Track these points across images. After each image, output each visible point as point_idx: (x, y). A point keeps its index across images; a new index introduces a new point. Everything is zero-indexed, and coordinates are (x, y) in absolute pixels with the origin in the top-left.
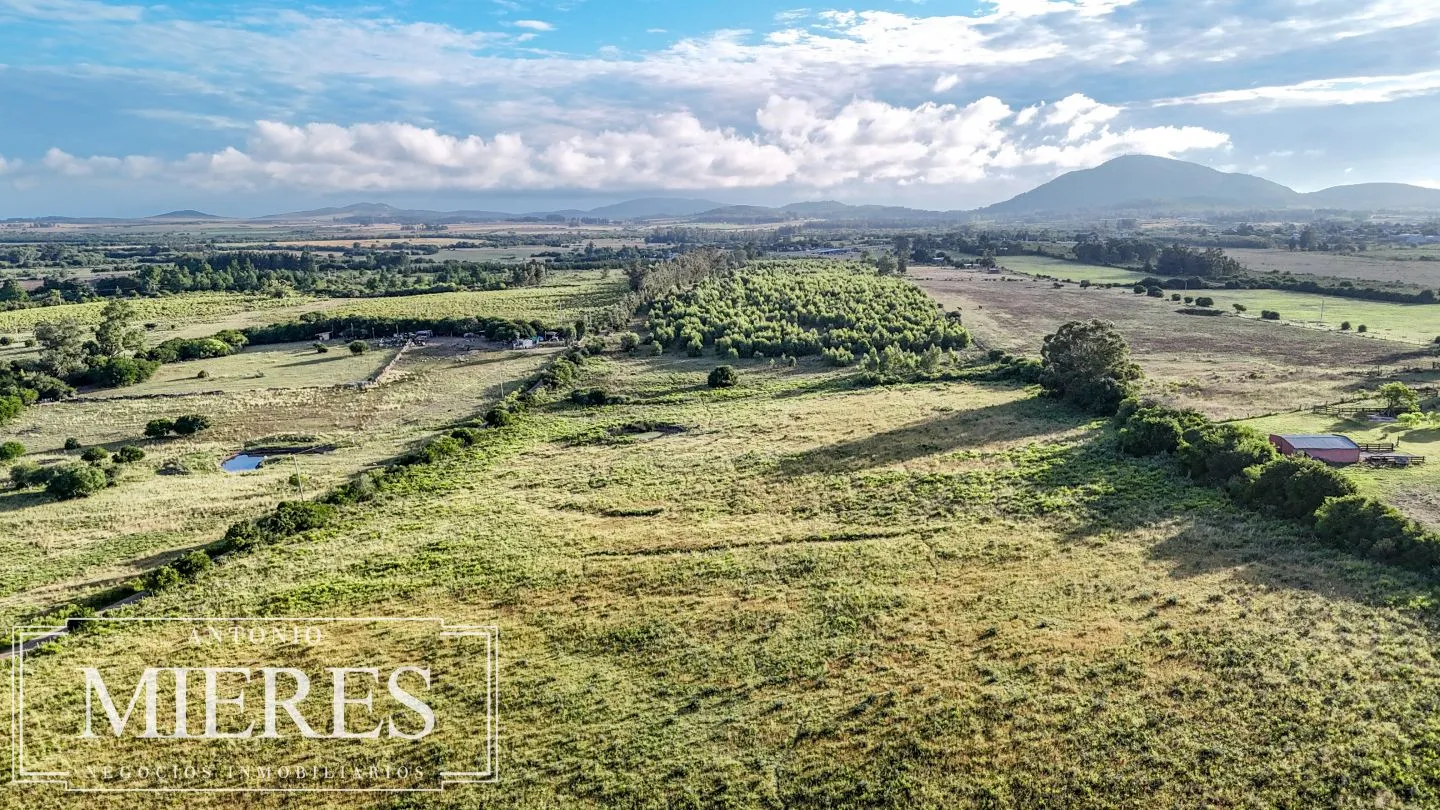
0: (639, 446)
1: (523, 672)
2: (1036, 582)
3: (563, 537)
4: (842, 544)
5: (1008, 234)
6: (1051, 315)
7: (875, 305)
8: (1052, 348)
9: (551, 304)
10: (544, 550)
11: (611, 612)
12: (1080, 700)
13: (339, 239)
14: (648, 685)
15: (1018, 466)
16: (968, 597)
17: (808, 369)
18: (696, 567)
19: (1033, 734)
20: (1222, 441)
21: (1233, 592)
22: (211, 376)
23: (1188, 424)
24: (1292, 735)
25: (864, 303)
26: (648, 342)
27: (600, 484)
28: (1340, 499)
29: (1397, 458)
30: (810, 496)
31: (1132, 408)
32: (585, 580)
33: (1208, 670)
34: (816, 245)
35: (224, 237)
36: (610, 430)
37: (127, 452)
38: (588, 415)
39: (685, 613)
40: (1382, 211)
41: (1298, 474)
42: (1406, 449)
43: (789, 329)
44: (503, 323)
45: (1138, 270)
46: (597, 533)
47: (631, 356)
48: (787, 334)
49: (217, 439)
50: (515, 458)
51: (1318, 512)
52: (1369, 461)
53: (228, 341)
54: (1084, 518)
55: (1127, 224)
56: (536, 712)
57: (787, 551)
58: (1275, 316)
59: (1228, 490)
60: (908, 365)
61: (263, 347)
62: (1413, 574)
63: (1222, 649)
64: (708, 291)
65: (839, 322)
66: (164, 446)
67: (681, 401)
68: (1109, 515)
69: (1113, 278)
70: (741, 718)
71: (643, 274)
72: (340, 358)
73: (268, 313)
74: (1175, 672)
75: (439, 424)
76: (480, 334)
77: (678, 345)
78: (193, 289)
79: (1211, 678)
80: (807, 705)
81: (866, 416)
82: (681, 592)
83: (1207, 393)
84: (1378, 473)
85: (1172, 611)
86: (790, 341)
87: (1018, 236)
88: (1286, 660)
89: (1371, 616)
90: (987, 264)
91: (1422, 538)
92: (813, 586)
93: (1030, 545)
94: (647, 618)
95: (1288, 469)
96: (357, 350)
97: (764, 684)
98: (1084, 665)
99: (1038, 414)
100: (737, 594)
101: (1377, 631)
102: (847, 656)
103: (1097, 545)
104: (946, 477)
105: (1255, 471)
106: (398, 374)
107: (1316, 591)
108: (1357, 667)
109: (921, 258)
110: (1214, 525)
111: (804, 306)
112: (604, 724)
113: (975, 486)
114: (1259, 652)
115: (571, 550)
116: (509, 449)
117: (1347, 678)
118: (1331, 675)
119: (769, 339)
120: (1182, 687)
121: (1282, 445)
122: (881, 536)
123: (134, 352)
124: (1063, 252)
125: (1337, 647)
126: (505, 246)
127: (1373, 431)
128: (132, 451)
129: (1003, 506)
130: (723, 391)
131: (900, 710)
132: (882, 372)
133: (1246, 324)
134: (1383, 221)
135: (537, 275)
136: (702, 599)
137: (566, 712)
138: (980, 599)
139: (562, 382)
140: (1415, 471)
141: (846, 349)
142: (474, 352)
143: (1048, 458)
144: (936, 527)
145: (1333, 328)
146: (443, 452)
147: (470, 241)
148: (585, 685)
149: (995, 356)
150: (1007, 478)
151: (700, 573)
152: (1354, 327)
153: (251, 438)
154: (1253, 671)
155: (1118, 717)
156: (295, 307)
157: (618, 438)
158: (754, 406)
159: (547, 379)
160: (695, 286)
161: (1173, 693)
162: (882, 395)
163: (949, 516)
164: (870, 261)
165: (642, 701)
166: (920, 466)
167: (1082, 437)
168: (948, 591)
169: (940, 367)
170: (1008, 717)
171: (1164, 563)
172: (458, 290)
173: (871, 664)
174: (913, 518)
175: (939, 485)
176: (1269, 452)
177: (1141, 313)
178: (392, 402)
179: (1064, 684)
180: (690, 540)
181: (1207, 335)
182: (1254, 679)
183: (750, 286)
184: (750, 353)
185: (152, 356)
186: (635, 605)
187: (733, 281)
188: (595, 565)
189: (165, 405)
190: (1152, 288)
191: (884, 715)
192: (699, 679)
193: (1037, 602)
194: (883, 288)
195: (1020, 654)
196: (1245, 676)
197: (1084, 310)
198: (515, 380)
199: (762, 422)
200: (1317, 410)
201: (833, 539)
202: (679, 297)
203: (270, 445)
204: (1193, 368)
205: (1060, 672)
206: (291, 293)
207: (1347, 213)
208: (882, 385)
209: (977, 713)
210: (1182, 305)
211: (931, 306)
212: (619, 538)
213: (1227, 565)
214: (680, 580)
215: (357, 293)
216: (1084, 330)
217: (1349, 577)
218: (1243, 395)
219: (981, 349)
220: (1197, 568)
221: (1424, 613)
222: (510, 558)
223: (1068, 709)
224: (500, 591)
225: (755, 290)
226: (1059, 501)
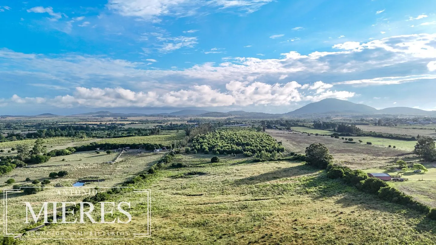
0: (194, 178)
1: (174, 231)
2: (307, 209)
3: (177, 201)
4: (254, 201)
5: (294, 120)
6: (307, 143)
7: (257, 140)
8: (308, 151)
9: (163, 140)
10: (172, 204)
11: (195, 218)
12: (319, 234)
13: (95, 122)
14: (208, 233)
15: (301, 182)
16: (289, 213)
17: (239, 157)
18: (216, 207)
19: (307, 241)
20: (354, 174)
21: (357, 210)
22: (66, 160)
23: (345, 170)
24: (370, 240)
25: (254, 139)
26: (193, 150)
27: (184, 188)
28: (384, 188)
29: (401, 179)
30: (244, 190)
31: (331, 167)
32: (185, 211)
33: (351, 227)
34: (238, 123)
35: (60, 121)
36: (185, 174)
37: (45, 182)
38: (177, 170)
39: (214, 218)
40: (401, 115)
41: (374, 182)
42: (403, 177)
43: (233, 146)
44: (151, 145)
45: (332, 131)
46: (186, 200)
47: (188, 154)
48: (233, 147)
49: (70, 178)
50: (158, 182)
51: (379, 191)
52: (394, 180)
53: (70, 150)
54: (319, 194)
55: (328, 118)
56: (180, 240)
57: (240, 203)
58: (370, 144)
59: (356, 187)
60: (268, 156)
61: (80, 152)
62: (403, 206)
63: (354, 223)
64: (209, 136)
65: (247, 144)
66: (55, 180)
67: (204, 166)
68: (325, 193)
69: (325, 133)
70: (234, 240)
71: (190, 131)
72: (103, 155)
73: (79, 143)
74: (342, 227)
75: (134, 173)
76: (144, 148)
77: (202, 151)
78: (56, 136)
79: (351, 229)
80: (250, 236)
81: (257, 170)
82: (212, 213)
83: (351, 163)
84: (396, 183)
85: (342, 215)
86: (234, 150)
87: (297, 121)
88: (370, 225)
89: (392, 215)
90: (288, 129)
91: (404, 197)
92: (248, 211)
93: (305, 201)
94: (205, 219)
95: (371, 181)
96: (108, 153)
97: (238, 232)
98: (320, 226)
99: (305, 169)
100: (228, 213)
101: (393, 218)
102: (259, 226)
103: (322, 200)
104: (281, 185)
105: (363, 181)
106: (121, 159)
107: (378, 210)
108: (387, 226)
109: (269, 127)
110: (353, 195)
111: (237, 140)
112: (199, 242)
113: (289, 187)
114: (363, 223)
115: (180, 204)
116: (156, 180)
117: (385, 228)
118: (381, 228)
119: (228, 149)
120: (344, 231)
121: (370, 175)
122: (265, 199)
123: (43, 154)
124: (310, 126)
125: (383, 222)
126: (145, 123)
127: (395, 173)
128: (47, 181)
129: (297, 192)
130: (216, 164)
131: (274, 237)
132: (260, 158)
133: (362, 146)
134: (402, 118)
135: (158, 131)
136: (219, 215)
137: (188, 239)
138: (292, 213)
139: (169, 161)
140: (405, 182)
141: (250, 152)
142: (142, 153)
143: (308, 180)
144: (279, 197)
145: (386, 147)
146: (138, 180)
147: (135, 122)
148: (192, 234)
149: (292, 154)
150: (298, 185)
151: (217, 208)
152: (392, 147)
153: (80, 177)
154: (362, 227)
155: (328, 237)
156: (87, 141)
157: (187, 176)
158: (225, 167)
159: (165, 160)
160: (205, 134)
161: (342, 232)
162: (261, 165)
163: (283, 194)
164: (255, 128)
165: (207, 237)
166: (274, 182)
167: (317, 174)
168: (284, 212)
169: (277, 157)
170: (301, 238)
171: (340, 204)
172: (135, 136)
173: (266, 227)
174: (273, 195)
175: (279, 187)
176: (367, 177)
177: (333, 143)
178: (119, 167)
179: (315, 230)
180: (213, 201)
181: (351, 149)
182: (362, 229)
183: (221, 134)
184: (223, 153)
185: (48, 155)
186: (201, 216)
187: (216, 133)
188: (187, 207)
189: (54, 168)
190: (336, 136)
191: (270, 238)
192: (221, 232)
193: (307, 213)
194: (259, 135)
195: (303, 224)
196: (360, 228)
197: (317, 141)
198: (155, 161)
199: (228, 171)
200: (380, 168)
201: (252, 200)
202: (201, 137)
203: (86, 179)
204: (348, 157)
205: (314, 228)
206: (85, 137)
207: (391, 115)
208: (261, 162)
209: (293, 237)
210: (344, 141)
211: (273, 140)
212: (192, 201)
213: (356, 204)
214: (212, 210)
215: (105, 137)
216: (317, 146)
217: (387, 207)
218: (361, 164)
219: (288, 152)
220: (348, 205)
221: (405, 214)
222: (163, 206)
223: (316, 236)
224: (163, 214)
225: (223, 135)
226: (312, 190)
